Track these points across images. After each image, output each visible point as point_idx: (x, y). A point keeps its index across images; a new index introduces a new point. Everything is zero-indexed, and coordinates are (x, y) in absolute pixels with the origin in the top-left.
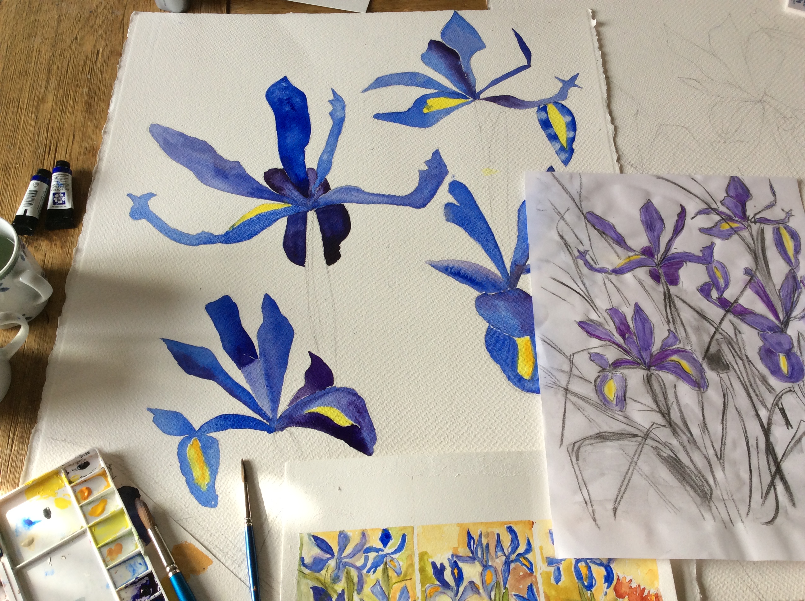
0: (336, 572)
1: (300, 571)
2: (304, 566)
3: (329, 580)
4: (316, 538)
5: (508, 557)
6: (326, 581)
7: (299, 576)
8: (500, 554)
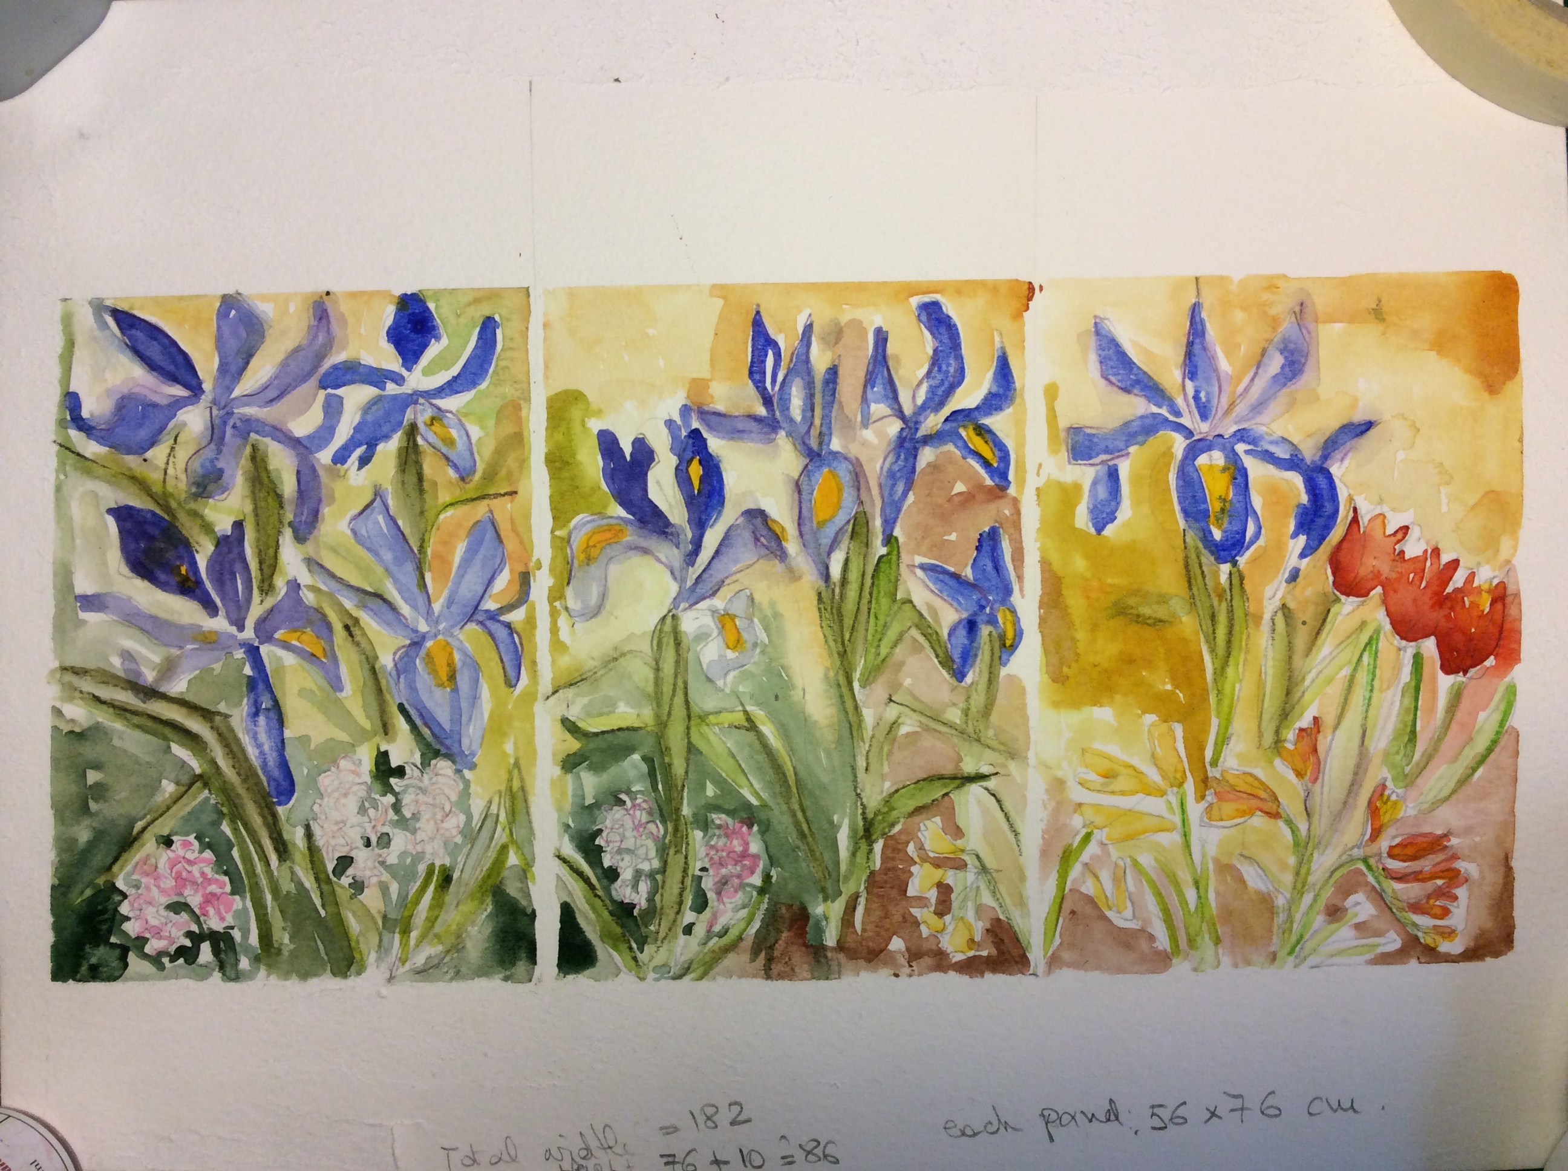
0: (209, 453)
1: (66, 448)
2: (80, 428)
3: (183, 485)
4: (126, 320)
5: (911, 424)
6: (170, 488)
7: (61, 468)
8: (879, 409)
